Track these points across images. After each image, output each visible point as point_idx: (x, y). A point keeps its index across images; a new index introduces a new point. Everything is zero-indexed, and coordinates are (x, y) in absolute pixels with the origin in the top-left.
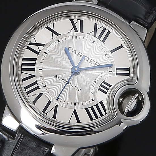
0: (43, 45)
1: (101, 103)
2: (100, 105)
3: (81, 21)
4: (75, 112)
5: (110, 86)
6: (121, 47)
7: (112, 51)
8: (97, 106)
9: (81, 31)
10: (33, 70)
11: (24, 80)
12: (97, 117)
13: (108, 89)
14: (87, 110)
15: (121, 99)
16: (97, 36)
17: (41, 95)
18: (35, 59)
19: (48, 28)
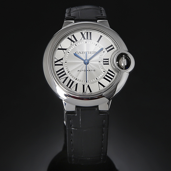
0: (62, 59)
1: (109, 70)
2: (109, 72)
3: (73, 36)
4: (99, 83)
5: (108, 59)
6: (101, 36)
7: (98, 42)
8: (108, 73)
9: (76, 41)
10: (65, 74)
11: (63, 82)
12: (112, 79)
13: (108, 62)
14: (104, 78)
15: (117, 62)
16: (86, 38)
17: (77, 85)
18: (63, 69)
19: (59, 49)
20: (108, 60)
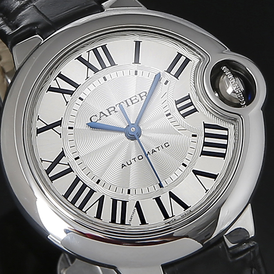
0: (62, 155)
1: (206, 126)
2: (208, 131)
3: (61, 76)
4: (196, 173)
5: (188, 97)
6: (138, 44)
7: (137, 61)
8: (207, 135)
9: (76, 86)
10: (92, 192)
12: (225, 146)
13: (191, 104)
14: (204, 153)
15: (217, 95)
16: (99, 68)
17: (138, 206)
18: (77, 180)
19: (39, 131)
20: (189, 101)
